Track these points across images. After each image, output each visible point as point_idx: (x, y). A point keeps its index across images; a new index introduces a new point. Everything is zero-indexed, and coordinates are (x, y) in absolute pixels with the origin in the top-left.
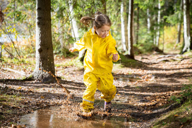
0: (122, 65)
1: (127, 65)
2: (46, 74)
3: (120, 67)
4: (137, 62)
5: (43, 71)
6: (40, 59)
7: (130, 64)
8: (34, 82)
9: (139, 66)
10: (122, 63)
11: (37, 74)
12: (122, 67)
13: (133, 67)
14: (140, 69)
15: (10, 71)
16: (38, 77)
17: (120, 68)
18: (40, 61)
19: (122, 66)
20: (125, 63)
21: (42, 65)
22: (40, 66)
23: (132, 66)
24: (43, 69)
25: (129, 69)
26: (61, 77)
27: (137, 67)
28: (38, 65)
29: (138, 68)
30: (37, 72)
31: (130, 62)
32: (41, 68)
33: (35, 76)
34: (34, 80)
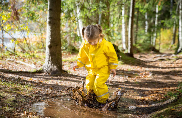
2: (54, 68)
3: (121, 64)
5: (52, 65)
6: (49, 55)
7: (130, 62)
8: (43, 74)
9: (137, 64)
10: (123, 61)
12: (122, 64)
13: (132, 64)
15: (22, 64)
16: (47, 70)
18: (49, 56)
19: (123, 63)
20: (125, 60)
21: (51, 60)
22: (49, 60)
24: (52, 63)
26: (67, 71)
27: (136, 64)
28: (48, 60)
29: (137, 66)
30: (47, 66)
31: (129, 59)
32: (50, 62)
33: (44, 69)
34: (43, 73)
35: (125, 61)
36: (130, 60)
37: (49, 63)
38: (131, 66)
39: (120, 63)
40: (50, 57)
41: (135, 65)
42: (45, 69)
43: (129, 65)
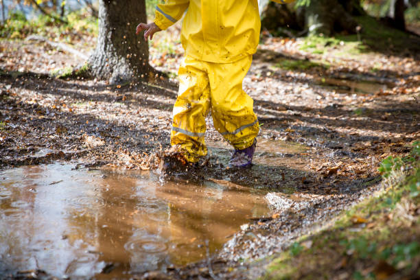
0: (364, 44)
1: (377, 45)
2: (120, 64)
3: (357, 51)
4: (411, 37)
5: (113, 54)
6: (108, 23)
7: (387, 44)
8: (90, 83)
9: (410, 50)
10: (365, 41)
11: (99, 62)
12: (362, 51)
13: (394, 51)
14: (412, 59)
15: (62, 52)
16: (101, 71)
17: (354, 54)
18: (107, 27)
19: (363, 47)
20: (373, 39)
21: (111, 39)
22: (106, 41)
23: (391, 50)
24: (114, 49)
25: (381, 57)
27: (407, 51)
28: (103, 39)
29: (407, 56)
30: (100, 58)
31: (389, 36)
32: (108, 46)
33: (94, 67)
34: (92, 78)
35: (370, 42)
36: (390, 39)
37: (105, 49)
38: (389, 57)
39: (356, 48)
40: (108, 31)
41: (402, 54)
42: (97, 68)
43: (381, 55)
